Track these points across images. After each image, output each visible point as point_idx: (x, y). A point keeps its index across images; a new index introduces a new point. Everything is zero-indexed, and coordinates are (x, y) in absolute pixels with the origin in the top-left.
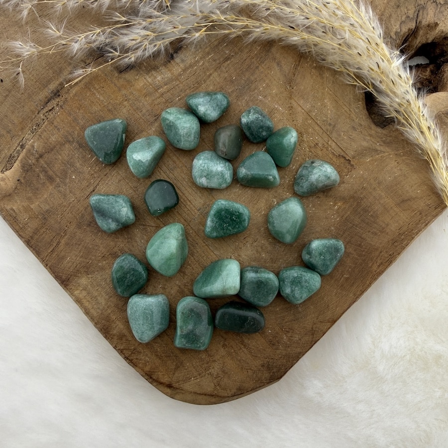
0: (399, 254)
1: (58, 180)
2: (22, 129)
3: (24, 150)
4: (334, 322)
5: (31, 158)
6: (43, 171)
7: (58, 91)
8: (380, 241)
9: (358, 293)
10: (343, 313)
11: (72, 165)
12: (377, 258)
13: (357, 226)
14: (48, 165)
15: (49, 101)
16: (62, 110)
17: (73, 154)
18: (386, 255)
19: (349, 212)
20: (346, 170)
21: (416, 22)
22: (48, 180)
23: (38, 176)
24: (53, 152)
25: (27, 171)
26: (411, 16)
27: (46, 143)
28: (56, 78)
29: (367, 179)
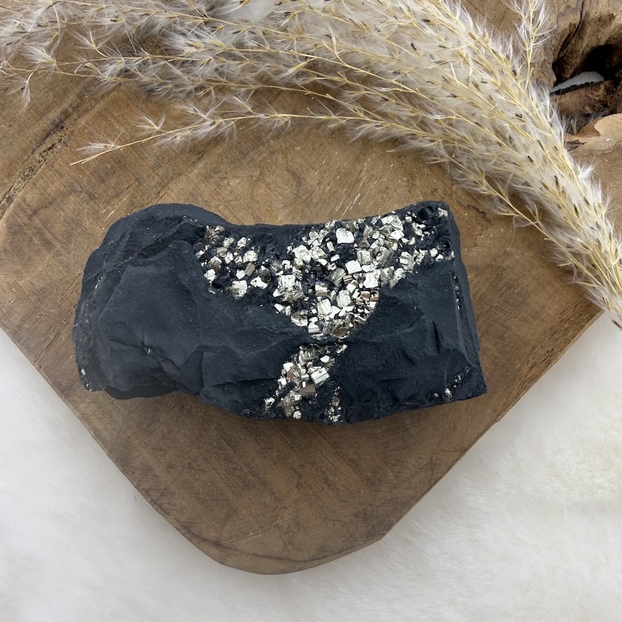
0: (561, 350)
1: (58, 246)
2: (9, 175)
3: (12, 204)
4: (465, 450)
5: (21, 216)
6: (37, 233)
7: (62, 122)
8: (532, 331)
9: (500, 408)
10: (478, 438)
11: (79, 224)
12: (528, 357)
13: (496, 309)
14: (44, 224)
15: (48, 135)
16: (66, 148)
17: (81, 208)
18: (542, 353)
19: (484, 289)
20: (479, 228)
21: (581, 14)
22: (44, 246)
23: (31, 240)
24: (52, 207)
25: (16, 234)
26: (573, 6)
27: (43, 194)
28: (59, 103)
29: (510, 239)
